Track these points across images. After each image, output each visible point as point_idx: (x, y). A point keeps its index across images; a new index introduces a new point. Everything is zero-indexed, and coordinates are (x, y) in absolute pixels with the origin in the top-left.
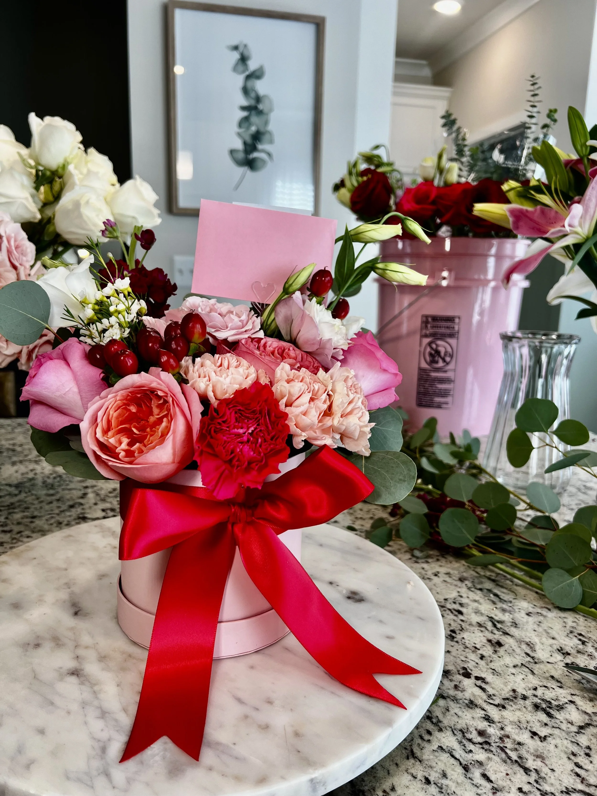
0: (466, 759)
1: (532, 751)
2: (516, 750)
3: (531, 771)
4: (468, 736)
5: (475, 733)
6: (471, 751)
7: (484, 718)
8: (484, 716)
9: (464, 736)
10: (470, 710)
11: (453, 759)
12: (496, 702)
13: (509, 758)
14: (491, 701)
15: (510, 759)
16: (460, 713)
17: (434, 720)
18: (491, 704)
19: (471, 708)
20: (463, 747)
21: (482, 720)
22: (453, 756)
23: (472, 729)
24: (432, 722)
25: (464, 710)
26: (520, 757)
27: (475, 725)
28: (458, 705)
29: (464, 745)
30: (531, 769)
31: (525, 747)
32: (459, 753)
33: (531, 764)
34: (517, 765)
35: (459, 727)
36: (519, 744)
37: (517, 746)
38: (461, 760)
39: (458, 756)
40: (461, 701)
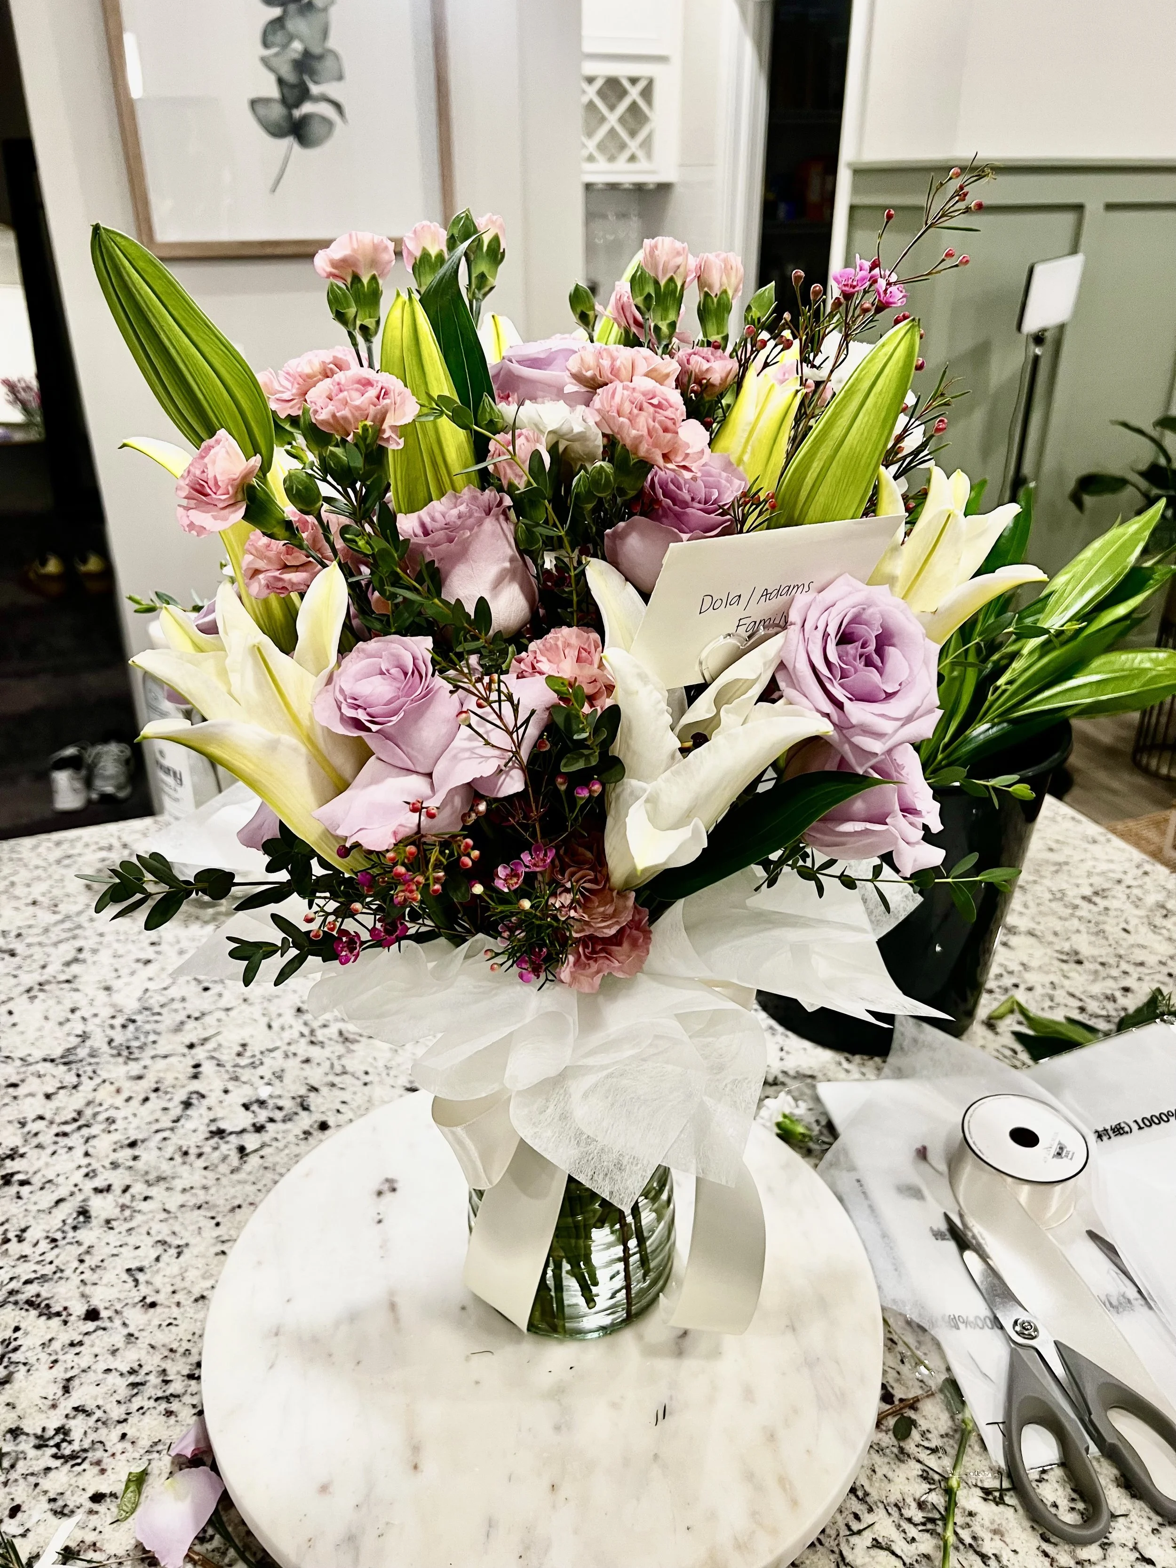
0: (910, 1554)
1: (987, 1523)
2: (968, 1526)
3: (989, 1558)
4: (907, 1513)
5: (914, 1505)
6: (913, 1540)
7: (921, 1476)
8: (920, 1473)
9: (902, 1515)
10: (902, 1465)
11: (894, 1557)
12: (932, 1445)
13: (961, 1541)
14: (926, 1444)
15: (964, 1544)
16: (890, 1475)
17: (860, 1494)
18: (927, 1448)
19: (902, 1461)
20: (903, 1535)
21: (920, 1480)
22: (893, 1553)
23: (909, 1500)
24: (857, 1497)
25: (894, 1467)
26: (974, 1538)
27: (912, 1492)
28: (886, 1460)
29: (904, 1531)
30: (990, 1555)
31: (978, 1518)
32: (900, 1546)
33: (988, 1548)
34: (971, 1552)
35: (892, 1499)
36: (971, 1514)
37: (968, 1519)
38: (904, 1557)
39: (899, 1552)
40: (888, 1451)
